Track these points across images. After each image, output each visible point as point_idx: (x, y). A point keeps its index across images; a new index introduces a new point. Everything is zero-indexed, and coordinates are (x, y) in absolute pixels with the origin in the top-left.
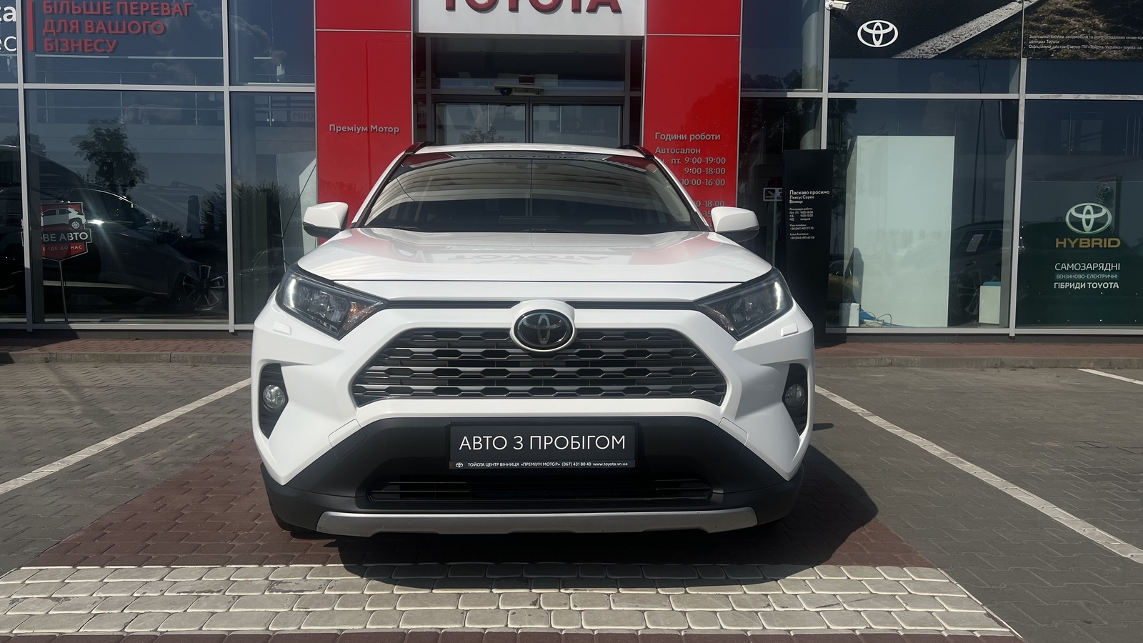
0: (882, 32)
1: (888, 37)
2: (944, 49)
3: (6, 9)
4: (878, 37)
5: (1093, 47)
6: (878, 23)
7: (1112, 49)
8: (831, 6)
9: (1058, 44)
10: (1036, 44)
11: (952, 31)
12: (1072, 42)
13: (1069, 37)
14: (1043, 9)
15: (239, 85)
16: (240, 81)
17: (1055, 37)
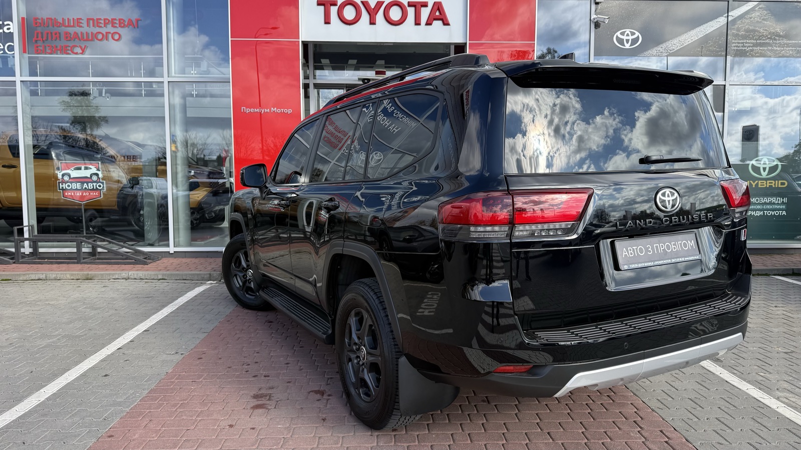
0: (630, 38)
1: (635, 41)
2: (673, 49)
3: (6, 23)
4: (628, 41)
5: (775, 48)
6: (628, 31)
7: (789, 50)
8: (594, 19)
9: (752, 47)
10: (736, 46)
11: (679, 37)
12: (761, 45)
13: (759, 41)
14: (741, 22)
15: (175, 77)
16: (175, 74)
17: (750, 41)
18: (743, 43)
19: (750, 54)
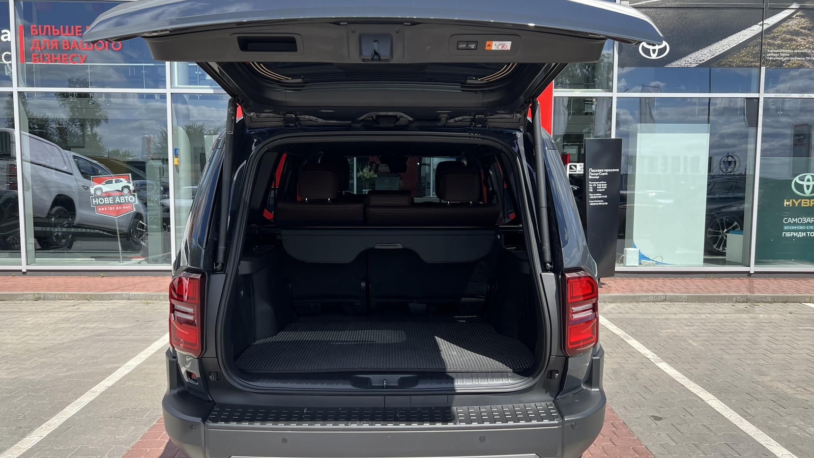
0: (657, 47)
1: (662, 51)
2: (704, 60)
3: (3, 31)
4: (654, 51)
9: (788, 57)
11: (709, 47)
12: (799, 55)
13: (796, 51)
14: (778, 30)
15: (178, 88)
16: (178, 85)
17: (786, 51)
18: (778, 53)
19: (787, 65)
